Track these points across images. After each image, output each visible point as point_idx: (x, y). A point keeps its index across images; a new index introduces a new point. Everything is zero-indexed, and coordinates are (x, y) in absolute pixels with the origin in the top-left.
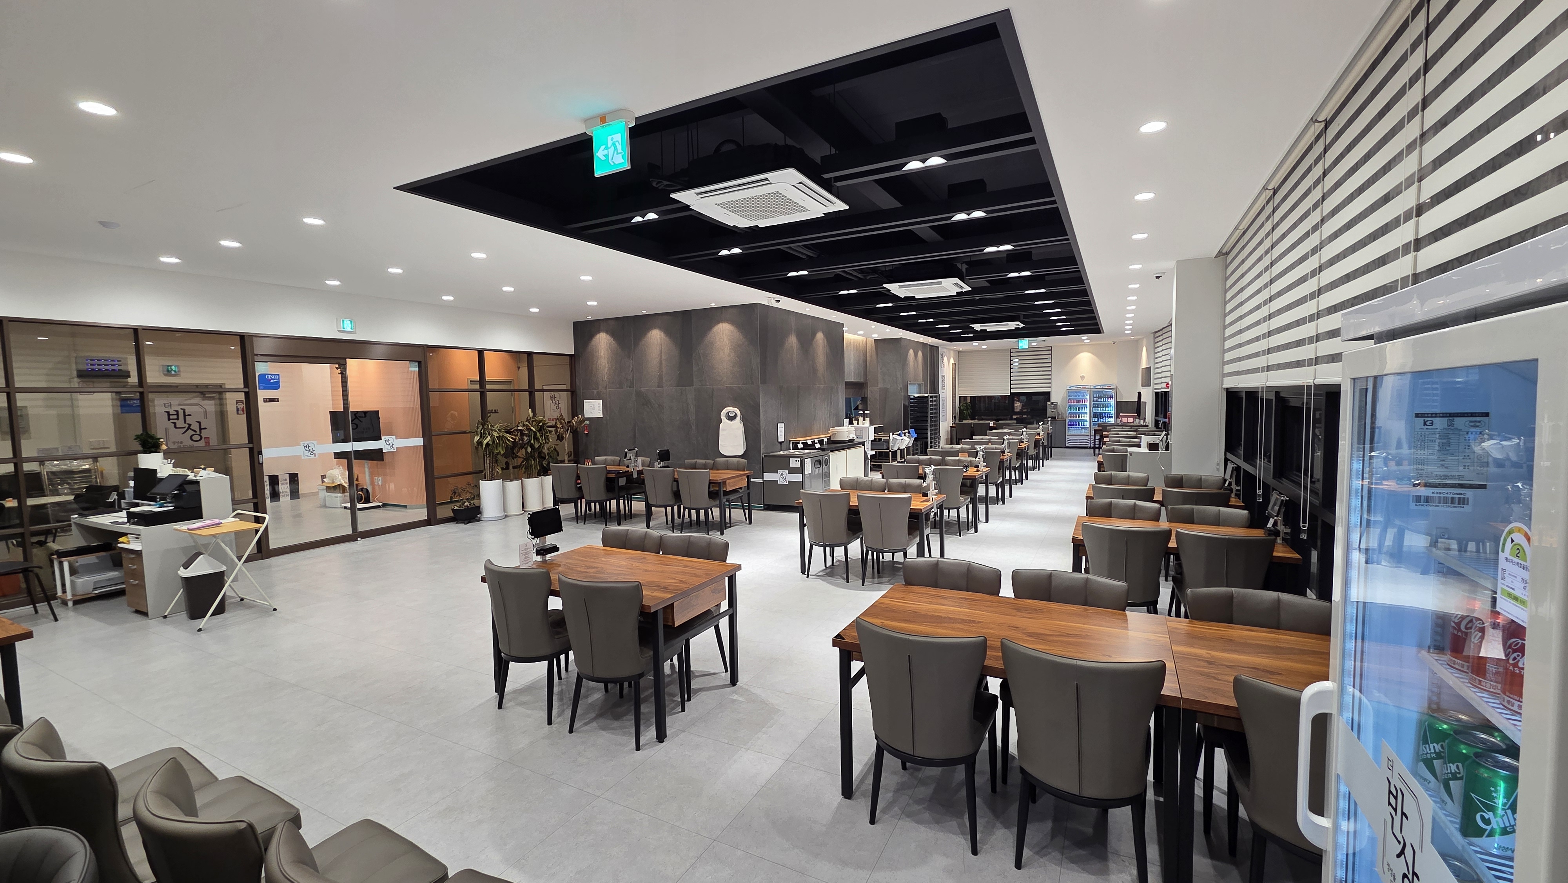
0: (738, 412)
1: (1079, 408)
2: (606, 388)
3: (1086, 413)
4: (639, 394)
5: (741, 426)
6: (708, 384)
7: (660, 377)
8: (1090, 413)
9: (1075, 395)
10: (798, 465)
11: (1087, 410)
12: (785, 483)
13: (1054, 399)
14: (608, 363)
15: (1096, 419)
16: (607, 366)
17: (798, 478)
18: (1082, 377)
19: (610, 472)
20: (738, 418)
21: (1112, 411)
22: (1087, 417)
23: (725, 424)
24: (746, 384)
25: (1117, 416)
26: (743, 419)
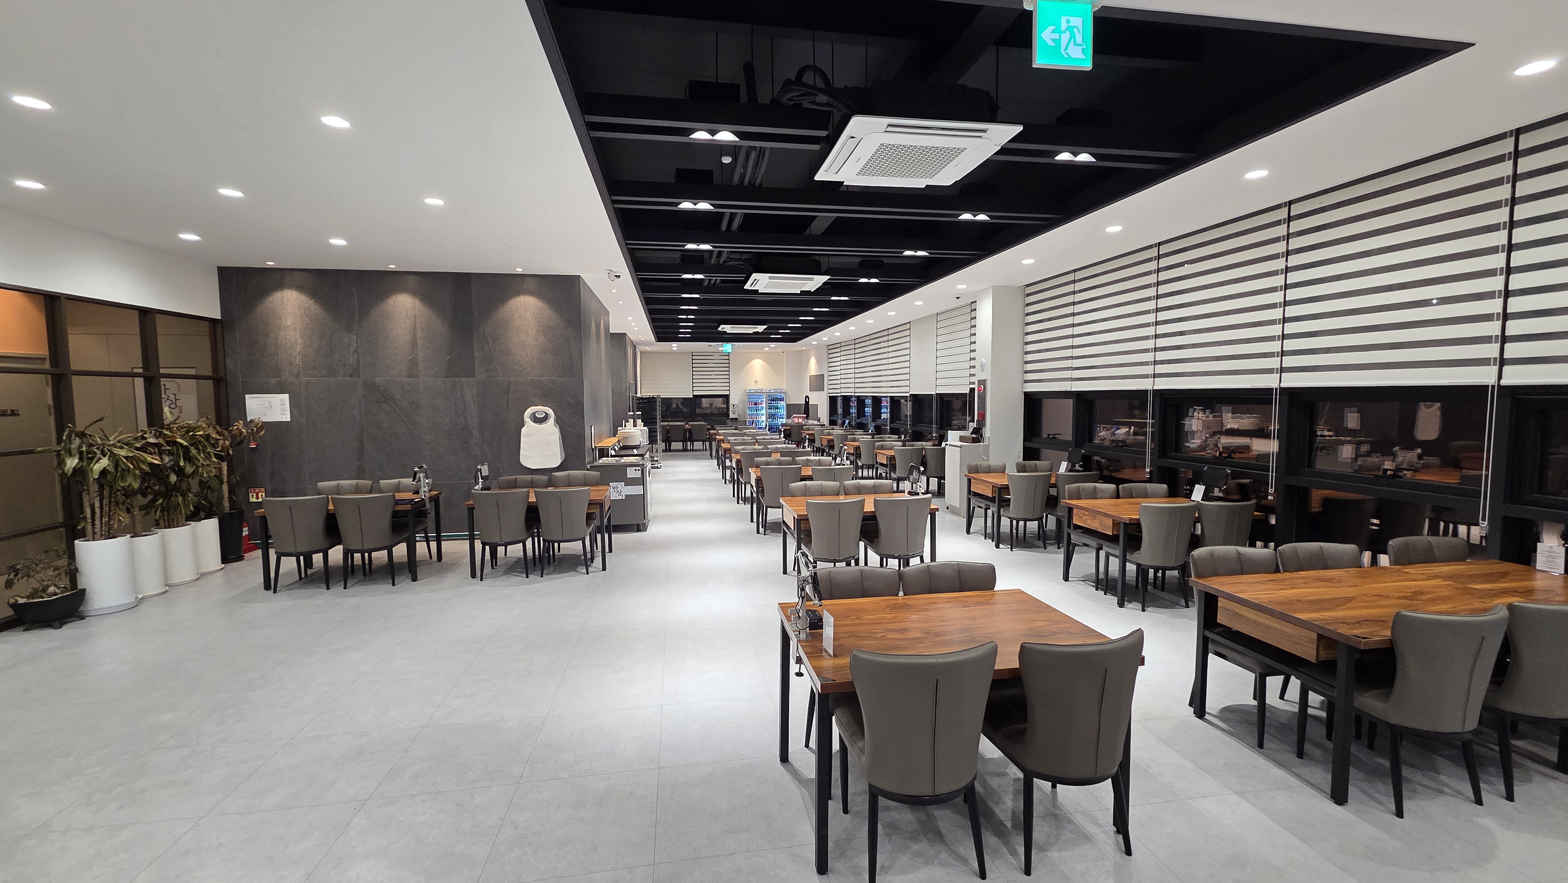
0: (550, 411)
1: (756, 410)
2: (297, 376)
3: (762, 414)
4: (370, 387)
5: (557, 430)
6: (500, 374)
7: (413, 364)
8: (766, 414)
9: (753, 400)
10: (638, 474)
11: (764, 412)
12: (620, 498)
13: (732, 401)
14: (302, 337)
15: (771, 420)
16: (300, 341)
17: (637, 490)
18: (756, 382)
19: (398, 502)
20: (552, 420)
21: (783, 412)
22: (764, 418)
23: (529, 429)
24: (563, 377)
25: (788, 417)
26: (558, 421)
